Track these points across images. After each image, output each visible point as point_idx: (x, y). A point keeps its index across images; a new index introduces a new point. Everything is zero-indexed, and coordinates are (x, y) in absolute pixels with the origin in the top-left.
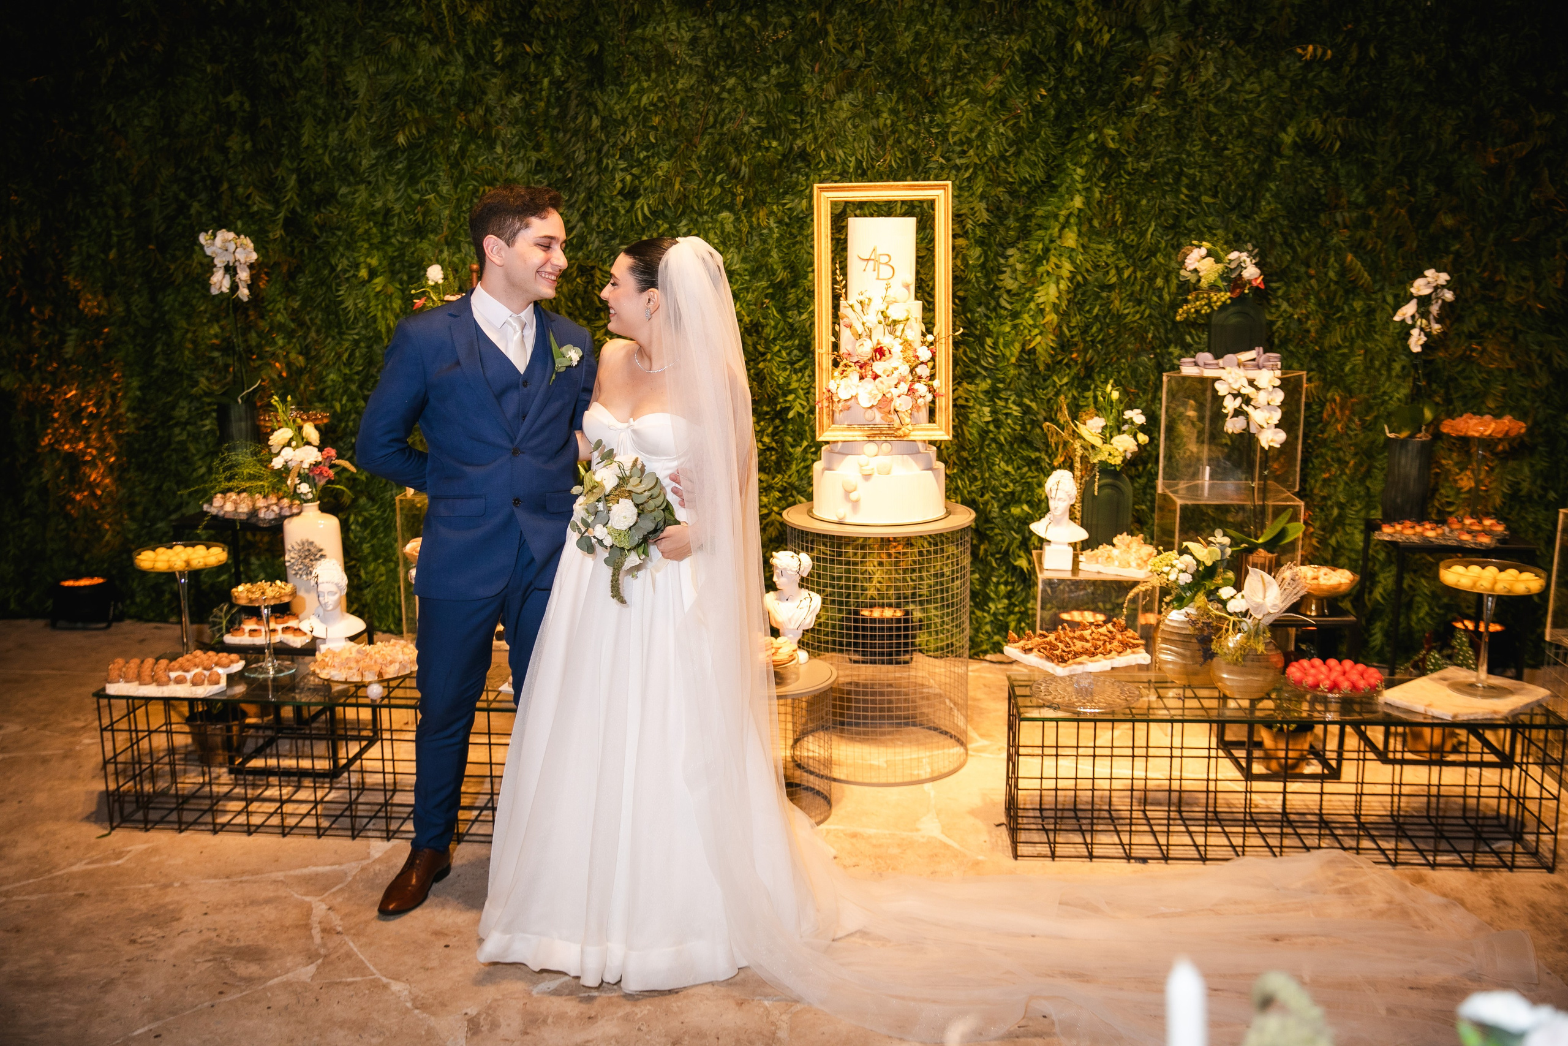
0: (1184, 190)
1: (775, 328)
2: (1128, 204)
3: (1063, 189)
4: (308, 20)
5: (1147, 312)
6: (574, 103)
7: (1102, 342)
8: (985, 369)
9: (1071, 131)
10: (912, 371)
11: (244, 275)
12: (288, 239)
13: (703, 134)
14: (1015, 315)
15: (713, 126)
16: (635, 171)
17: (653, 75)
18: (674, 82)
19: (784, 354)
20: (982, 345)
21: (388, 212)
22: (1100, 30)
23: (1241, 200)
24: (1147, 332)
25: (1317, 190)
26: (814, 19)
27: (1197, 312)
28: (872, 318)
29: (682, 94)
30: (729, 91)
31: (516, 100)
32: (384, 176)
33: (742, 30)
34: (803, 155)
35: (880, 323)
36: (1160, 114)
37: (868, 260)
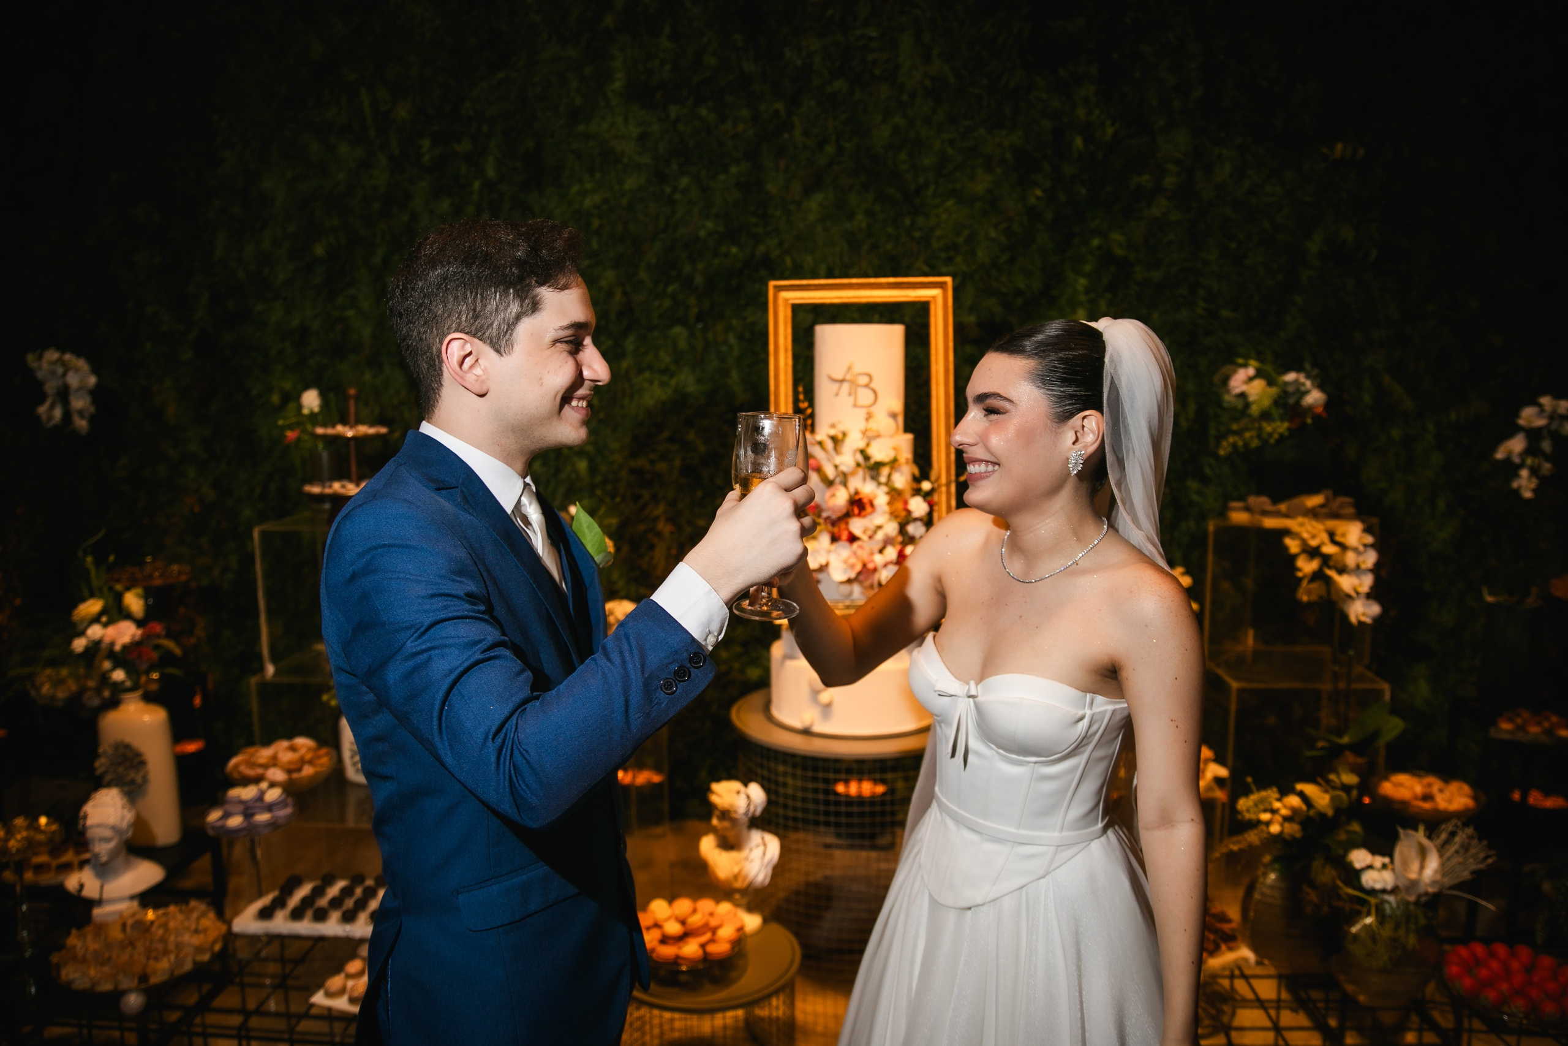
0: (1201, 303)
6: (506, 206)
9: (1072, 235)
10: (902, 530)
11: (79, 403)
13: (653, 239)
15: (665, 231)
17: (598, 175)
18: (621, 182)
21: (304, 330)
22: (1103, 124)
23: (1265, 314)
26: (778, 111)
27: (1246, 445)
28: (847, 459)
29: (629, 195)
30: (683, 192)
31: (445, 205)
32: (301, 290)
33: (697, 124)
35: (858, 465)
36: (1174, 218)
37: (842, 381)
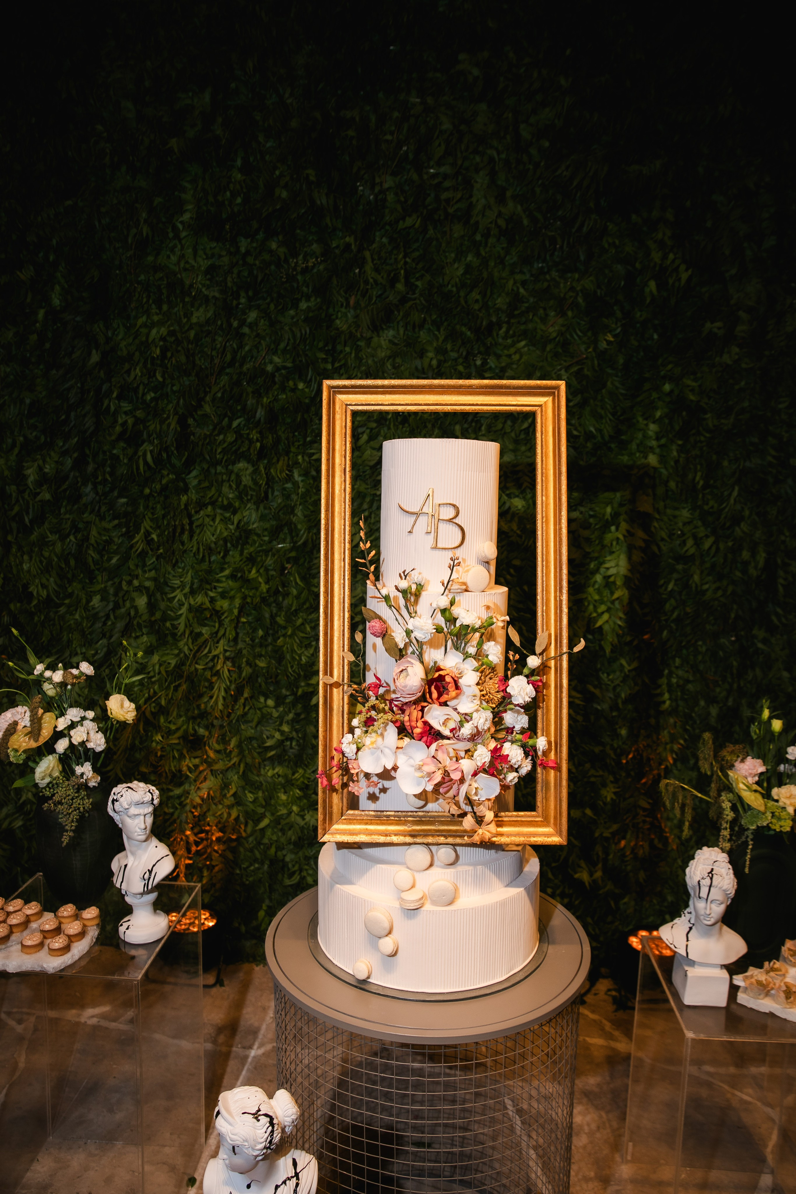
0: (772, 451)
1: (297, 597)
2: (709, 464)
3: (634, 446)
5: (730, 589)
6: (70, 335)
9: (643, 381)
13: (219, 373)
15: (231, 364)
17: (165, 307)
18: (188, 315)
19: (308, 629)
22: (678, 268)
24: (730, 611)
26: (348, 246)
28: (424, 622)
29: (196, 328)
30: (250, 326)
33: (266, 257)
35: (439, 630)
36: (744, 366)
37: (417, 515)
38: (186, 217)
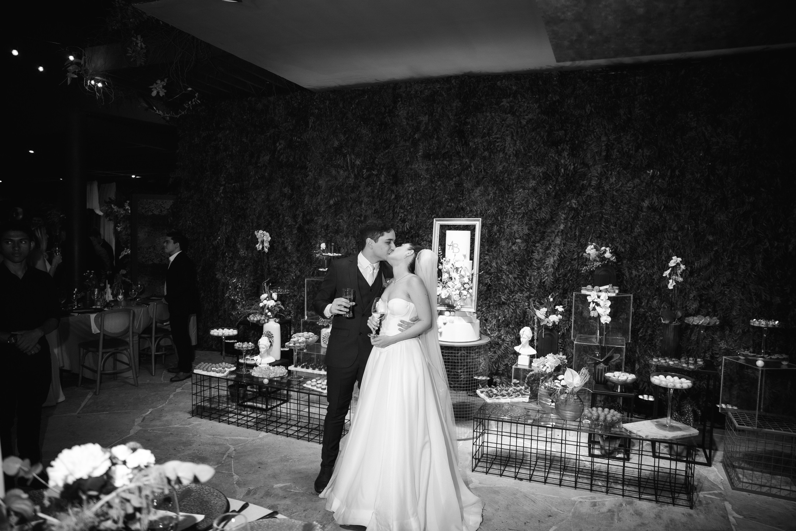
0: (603, 224)
2: (581, 228)
3: (557, 222)
4: (310, 165)
6: (386, 190)
7: (571, 280)
8: (526, 288)
9: (561, 201)
11: (266, 244)
12: (298, 234)
13: (429, 201)
14: (539, 269)
15: (433, 198)
16: (405, 213)
17: (414, 181)
18: (420, 183)
20: (525, 279)
21: (327, 225)
22: (570, 164)
23: (627, 228)
24: (589, 277)
25: (657, 225)
26: (467, 162)
27: (590, 269)
29: (422, 187)
30: (438, 186)
31: (369, 189)
32: (328, 214)
33: (443, 165)
34: (462, 209)
36: (594, 195)
38: (420, 154)
